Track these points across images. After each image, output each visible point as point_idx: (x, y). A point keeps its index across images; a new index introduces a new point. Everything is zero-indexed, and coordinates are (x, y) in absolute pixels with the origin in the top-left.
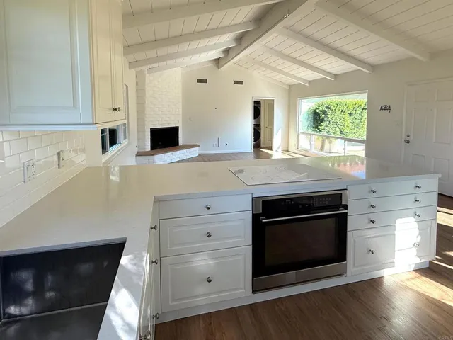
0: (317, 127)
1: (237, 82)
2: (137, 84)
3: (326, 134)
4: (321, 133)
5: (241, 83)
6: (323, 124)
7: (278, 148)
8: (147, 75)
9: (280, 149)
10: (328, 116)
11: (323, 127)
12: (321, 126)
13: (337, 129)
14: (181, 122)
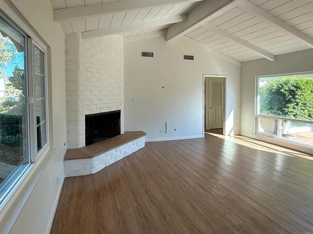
0: (280, 109)
1: (186, 57)
2: (67, 52)
3: (293, 118)
4: (287, 117)
5: (191, 58)
6: (291, 105)
7: (230, 133)
8: (81, 41)
9: (232, 134)
10: (297, 96)
11: (290, 110)
12: (288, 108)
13: (306, 111)
14: (123, 104)
